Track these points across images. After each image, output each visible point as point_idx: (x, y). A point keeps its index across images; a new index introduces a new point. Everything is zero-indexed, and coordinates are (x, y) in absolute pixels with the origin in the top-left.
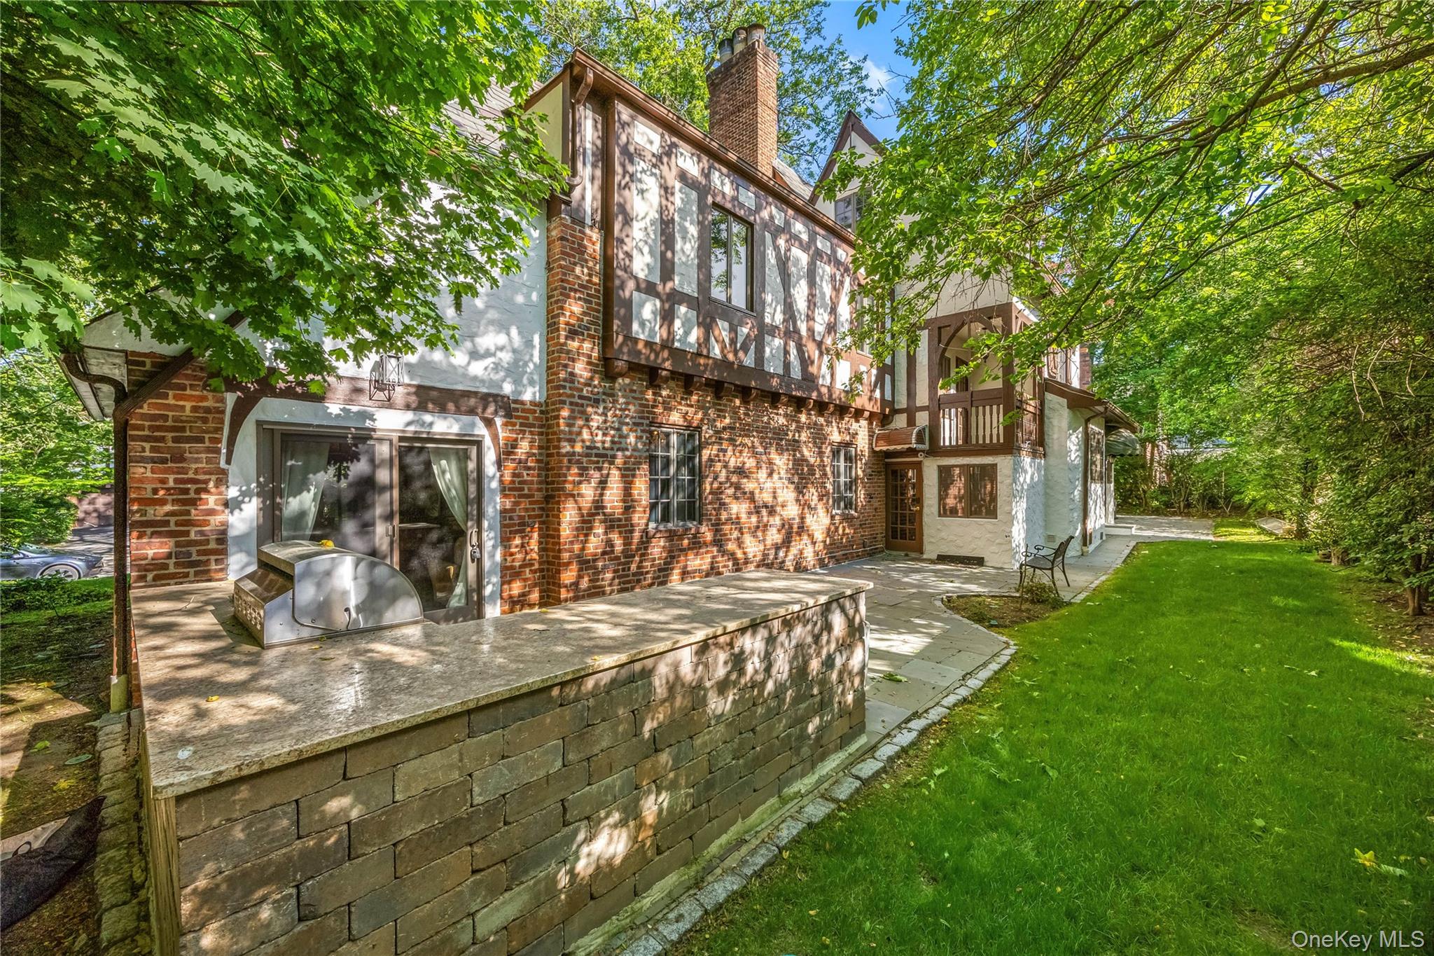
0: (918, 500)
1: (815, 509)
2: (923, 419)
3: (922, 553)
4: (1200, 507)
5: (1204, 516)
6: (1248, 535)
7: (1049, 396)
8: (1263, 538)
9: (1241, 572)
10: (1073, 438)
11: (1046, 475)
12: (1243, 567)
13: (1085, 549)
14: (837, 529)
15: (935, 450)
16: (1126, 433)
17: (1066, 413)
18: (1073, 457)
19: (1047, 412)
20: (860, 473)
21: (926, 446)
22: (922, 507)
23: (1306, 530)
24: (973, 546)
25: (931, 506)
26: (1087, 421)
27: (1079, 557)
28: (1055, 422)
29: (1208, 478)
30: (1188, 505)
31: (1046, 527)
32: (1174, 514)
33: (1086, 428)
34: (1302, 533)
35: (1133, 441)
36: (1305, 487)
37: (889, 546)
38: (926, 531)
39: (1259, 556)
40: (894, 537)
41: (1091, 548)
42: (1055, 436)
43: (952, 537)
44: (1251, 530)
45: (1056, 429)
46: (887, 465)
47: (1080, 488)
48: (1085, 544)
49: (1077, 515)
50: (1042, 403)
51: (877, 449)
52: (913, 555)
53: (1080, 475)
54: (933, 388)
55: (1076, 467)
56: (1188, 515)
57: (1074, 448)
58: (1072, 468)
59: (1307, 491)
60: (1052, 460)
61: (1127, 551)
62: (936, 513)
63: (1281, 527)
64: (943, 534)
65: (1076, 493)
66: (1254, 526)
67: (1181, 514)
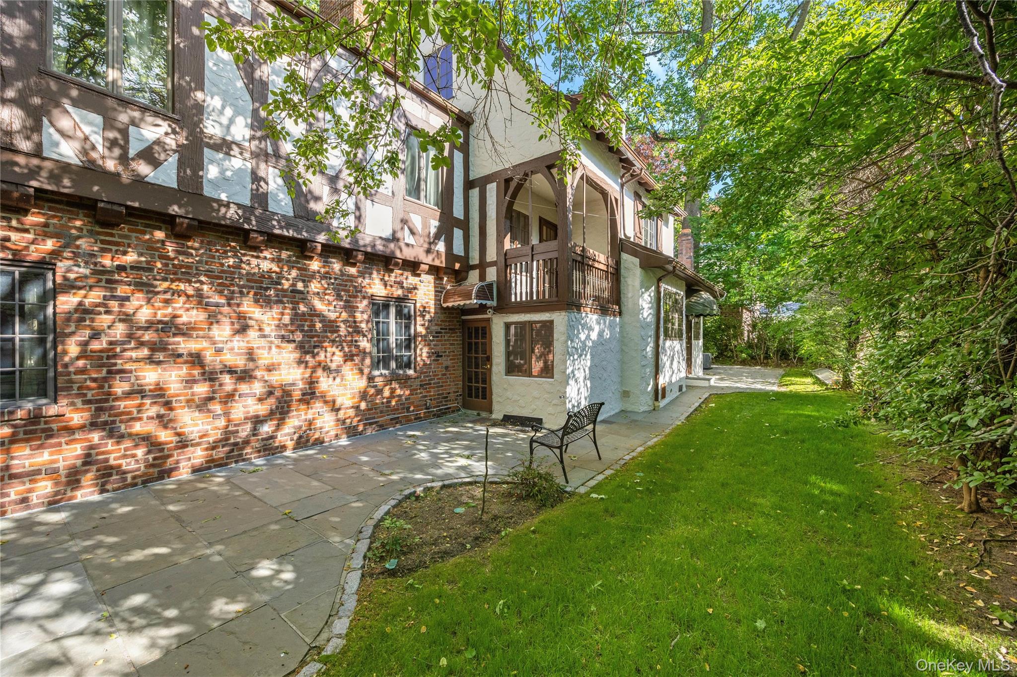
0: (489, 359)
1: (338, 371)
2: (492, 274)
3: (491, 412)
4: (775, 359)
5: (778, 366)
6: (803, 385)
7: (625, 256)
8: (817, 388)
9: (786, 433)
10: (646, 296)
11: (621, 332)
12: (790, 426)
13: (657, 404)
14: (379, 392)
15: (504, 305)
16: (705, 295)
17: (638, 271)
18: (645, 315)
19: (623, 271)
20: (421, 330)
21: (494, 303)
22: (491, 366)
23: (850, 382)
24: (534, 407)
25: (498, 364)
26: (659, 280)
27: (650, 412)
28: (630, 281)
29: (780, 335)
30: (767, 357)
31: (622, 383)
32: (756, 365)
33: (658, 287)
34: (847, 384)
35: (711, 303)
36: (849, 343)
37: (465, 406)
38: (495, 390)
39: (809, 411)
40: (470, 395)
41: (662, 403)
42: (630, 295)
43: (516, 397)
44: (809, 380)
45: (630, 288)
46: (464, 321)
47: (652, 345)
48: (657, 399)
49: (649, 370)
50: (618, 263)
51: (445, 305)
52: (484, 414)
53: (652, 332)
54: (500, 242)
55: (648, 325)
56: (766, 365)
57: (646, 306)
58: (644, 326)
59: (851, 347)
60: (627, 317)
61: (697, 404)
62: (503, 372)
63: (831, 377)
64: (509, 394)
65: (648, 349)
66: (811, 376)
67: (761, 364)
